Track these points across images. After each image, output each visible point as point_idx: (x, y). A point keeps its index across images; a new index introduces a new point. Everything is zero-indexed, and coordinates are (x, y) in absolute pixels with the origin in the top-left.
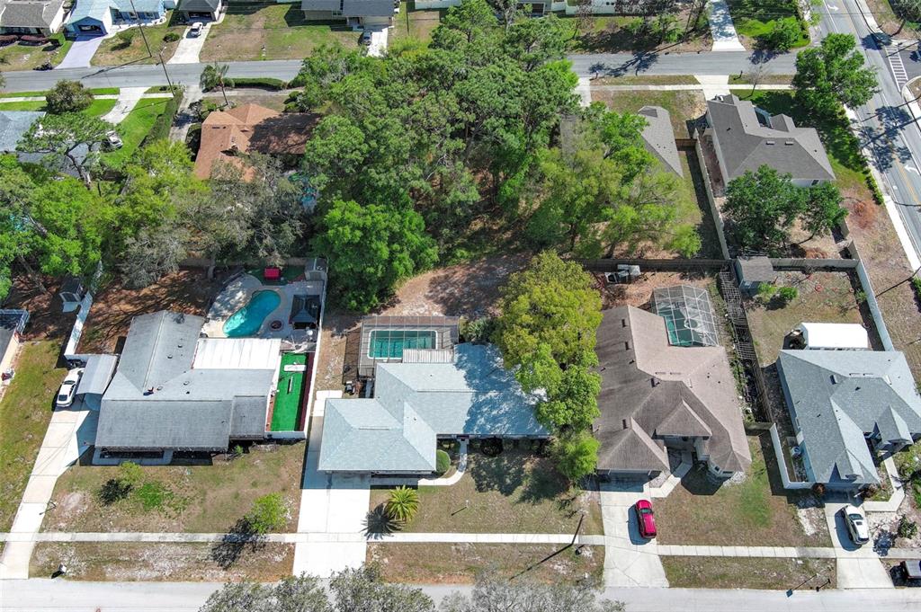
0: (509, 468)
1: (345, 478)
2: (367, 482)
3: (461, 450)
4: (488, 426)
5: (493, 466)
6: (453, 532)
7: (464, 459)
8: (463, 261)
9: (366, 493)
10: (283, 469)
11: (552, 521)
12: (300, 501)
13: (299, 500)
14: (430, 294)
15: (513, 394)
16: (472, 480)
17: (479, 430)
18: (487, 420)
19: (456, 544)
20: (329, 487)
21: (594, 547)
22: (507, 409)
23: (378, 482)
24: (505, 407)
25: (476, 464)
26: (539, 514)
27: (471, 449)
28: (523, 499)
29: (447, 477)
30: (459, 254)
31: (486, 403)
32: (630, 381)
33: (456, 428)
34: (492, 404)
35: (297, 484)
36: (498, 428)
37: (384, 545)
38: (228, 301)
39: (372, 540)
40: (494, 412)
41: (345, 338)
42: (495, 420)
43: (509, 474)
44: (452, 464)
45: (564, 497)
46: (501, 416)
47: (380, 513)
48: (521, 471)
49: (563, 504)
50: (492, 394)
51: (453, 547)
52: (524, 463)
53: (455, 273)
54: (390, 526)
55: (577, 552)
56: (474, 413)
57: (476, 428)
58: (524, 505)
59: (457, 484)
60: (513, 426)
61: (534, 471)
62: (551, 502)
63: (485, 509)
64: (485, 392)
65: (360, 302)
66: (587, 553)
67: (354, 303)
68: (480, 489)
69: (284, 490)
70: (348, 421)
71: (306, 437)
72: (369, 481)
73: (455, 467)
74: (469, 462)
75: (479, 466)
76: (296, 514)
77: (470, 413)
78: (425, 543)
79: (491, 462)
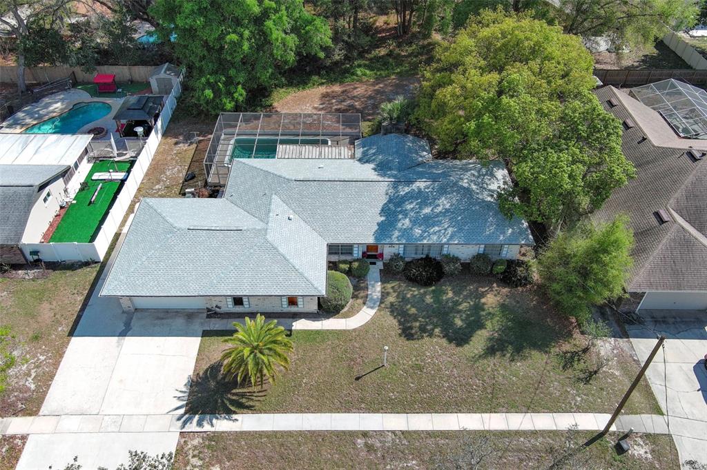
0: (457, 303)
1: (158, 318)
2: (198, 326)
3: (369, 277)
4: (418, 231)
5: (429, 299)
6: (359, 410)
7: (376, 289)
8: (365, 79)
9: (194, 343)
10: (46, 305)
11: (555, 388)
12: (61, 356)
13: (59, 354)
14: (321, 106)
15: (455, 184)
16: (392, 322)
17: (402, 236)
18: (415, 222)
19: (365, 434)
20: (123, 334)
21: (649, 437)
22: (447, 206)
23: (217, 324)
24: (444, 203)
25: (397, 297)
26: (525, 377)
27: (388, 273)
28: (491, 351)
29: (346, 316)
30: (359, 73)
31: (411, 196)
32: (648, 163)
33: (362, 233)
34: (423, 198)
35: (64, 328)
36: (435, 233)
37: (215, 439)
38: (38, 111)
39: (192, 427)
40: (427, 210)
41: (194, 146)
42: (428, 221)
43: (459, 312)
44: (355, 297)
45: (567, 347)
46: (437, 216)
47: (214, 376)
48: (478, 308)
49: (569, 360)
50: (421, 184)
51: (360, 441)
52: (483, 295)
53: (356, 88)
54: (233, 402)
55: (620, 449)
56: (391, 211)
57: (396, 234)
58: (492, 362)
59: (364, 329)
60: (460, 230)
61: (503, 307)
62: (545, 357)
63: (421, 369)
64: (409, 182)
65: (217, 92)
66: (639, 450)
67: (209, 93)
68: (407, 333)
69: (36, 338)
70: (170, 220)
71: (102, 259)
72: (202, 324)
73: (360, 301)
74: (385, 295)
75: (404, 300)
76: (46, 380)
77: (384, 211)
78: (301, 433)
79: (425, 294)
